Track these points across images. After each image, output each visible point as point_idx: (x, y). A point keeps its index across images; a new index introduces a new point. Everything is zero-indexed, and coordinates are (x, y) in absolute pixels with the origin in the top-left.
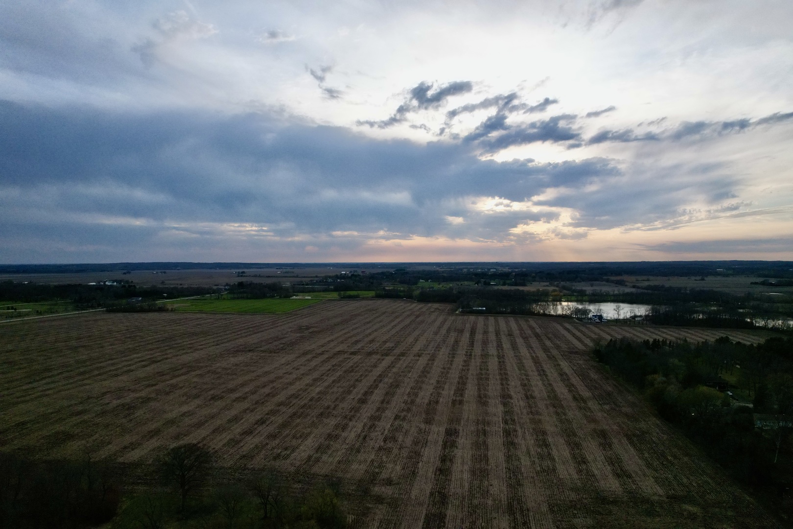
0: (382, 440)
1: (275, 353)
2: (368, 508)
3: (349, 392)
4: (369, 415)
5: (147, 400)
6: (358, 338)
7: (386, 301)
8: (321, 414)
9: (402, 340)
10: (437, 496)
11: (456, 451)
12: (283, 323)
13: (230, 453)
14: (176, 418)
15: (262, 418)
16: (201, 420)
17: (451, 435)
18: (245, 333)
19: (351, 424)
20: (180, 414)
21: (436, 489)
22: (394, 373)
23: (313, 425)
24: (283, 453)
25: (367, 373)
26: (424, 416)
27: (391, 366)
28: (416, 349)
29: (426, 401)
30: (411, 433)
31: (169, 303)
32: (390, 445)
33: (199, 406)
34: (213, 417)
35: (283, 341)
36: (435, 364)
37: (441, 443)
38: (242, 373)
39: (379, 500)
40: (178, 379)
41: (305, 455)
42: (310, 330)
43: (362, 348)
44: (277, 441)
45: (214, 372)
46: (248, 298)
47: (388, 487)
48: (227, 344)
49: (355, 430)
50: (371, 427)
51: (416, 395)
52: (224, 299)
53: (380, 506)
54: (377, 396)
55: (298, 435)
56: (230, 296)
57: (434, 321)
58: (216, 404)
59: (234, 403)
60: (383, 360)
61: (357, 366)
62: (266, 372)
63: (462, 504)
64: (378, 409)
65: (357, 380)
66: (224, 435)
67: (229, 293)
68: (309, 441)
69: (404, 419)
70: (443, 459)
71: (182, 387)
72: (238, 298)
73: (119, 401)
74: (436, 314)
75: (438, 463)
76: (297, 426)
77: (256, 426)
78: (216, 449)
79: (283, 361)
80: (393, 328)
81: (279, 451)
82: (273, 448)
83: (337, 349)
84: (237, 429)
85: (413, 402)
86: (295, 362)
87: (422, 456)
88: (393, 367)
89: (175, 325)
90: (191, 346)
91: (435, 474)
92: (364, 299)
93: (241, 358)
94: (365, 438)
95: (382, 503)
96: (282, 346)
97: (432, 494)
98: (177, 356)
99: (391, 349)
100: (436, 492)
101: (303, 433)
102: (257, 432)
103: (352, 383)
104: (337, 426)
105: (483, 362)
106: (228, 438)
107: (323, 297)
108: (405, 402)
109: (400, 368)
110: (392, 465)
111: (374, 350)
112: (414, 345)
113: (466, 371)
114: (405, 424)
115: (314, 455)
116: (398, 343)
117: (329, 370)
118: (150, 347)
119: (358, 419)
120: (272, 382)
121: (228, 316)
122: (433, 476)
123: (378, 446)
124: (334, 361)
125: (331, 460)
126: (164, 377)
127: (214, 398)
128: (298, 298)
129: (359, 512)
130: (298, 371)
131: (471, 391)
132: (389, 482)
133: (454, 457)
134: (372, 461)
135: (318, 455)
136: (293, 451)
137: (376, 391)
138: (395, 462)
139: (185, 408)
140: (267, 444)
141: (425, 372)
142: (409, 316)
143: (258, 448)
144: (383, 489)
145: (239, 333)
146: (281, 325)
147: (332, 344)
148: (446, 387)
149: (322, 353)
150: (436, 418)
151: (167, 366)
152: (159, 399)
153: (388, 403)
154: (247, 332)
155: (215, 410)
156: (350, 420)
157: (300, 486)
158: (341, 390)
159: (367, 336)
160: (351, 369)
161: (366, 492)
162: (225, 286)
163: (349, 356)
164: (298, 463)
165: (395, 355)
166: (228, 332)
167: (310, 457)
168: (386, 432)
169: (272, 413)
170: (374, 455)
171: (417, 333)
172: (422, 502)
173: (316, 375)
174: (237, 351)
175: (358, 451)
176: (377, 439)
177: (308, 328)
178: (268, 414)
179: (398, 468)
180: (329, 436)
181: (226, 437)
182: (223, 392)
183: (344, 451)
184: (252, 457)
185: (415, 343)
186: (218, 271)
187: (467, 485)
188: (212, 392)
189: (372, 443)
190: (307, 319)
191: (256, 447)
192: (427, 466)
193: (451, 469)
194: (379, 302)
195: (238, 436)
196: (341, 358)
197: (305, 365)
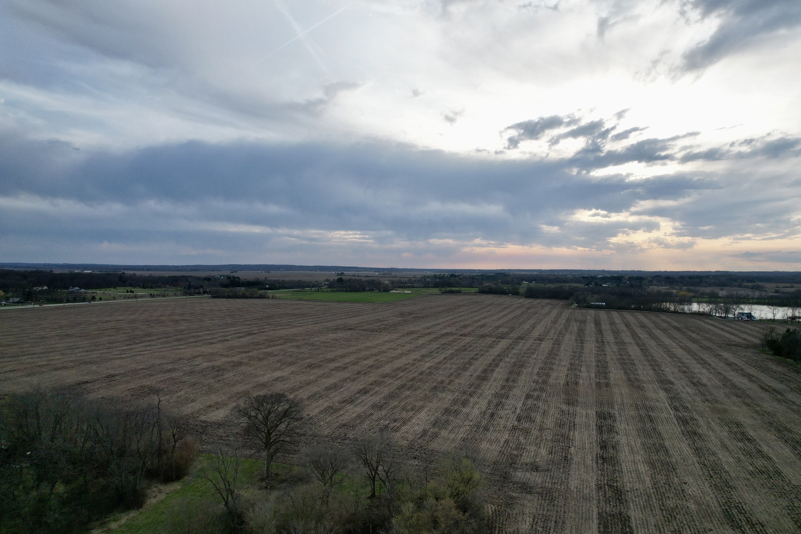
0: (515, 419)
1: (377, 332)
2: (512, 498)
3: (465, 369)
4: (493, 392)
5: (240, 364)
6: (466, 323)
7: (490, 296)
8: (435, 388)
9: (517, 326)
10: (607, 489)
11: (617, 438)
12: (384, 310)
13: (327, 421)
14: (267, 382)
15: (364, 388)
16: (296, 386)
17: (605, 419)
18: (344, 316)
19: (472, 400)
20: (272, 379)
21: (604, 481)
22: (515, 354)
23: (426, 398)
24: (392, 425)
25: (482, 353)
26: (563, 396)
27: (510, 348)
28: (536, 333)
29: (562, 382)
30: (551, 413)
31: (270, 293)
32: (527, 425)
33: (293, 373)
34: (308, 384)
35: (385, 323)
36: (562, 348)
37: (595, 427)
38: (341, 346)
39: (526, 488)
40: (274, 348)
41: (419, 429)
42: (413, 316)
43: (473, 331)
44: (383, 412)
45: (312, 345)
46: (346, 291)
47: (535, 473)
48: (326, 324)
49: (477, 406)
50: (497, 405)
51: (548, 375)
52: (324, 291)
53: (529, 497)
54: (499, 374)
55: (409, 408)
56: (329, 290)
57: (549, 313)
58: (313, 371)
59: (333, 372)
60: (499, 342)
61: (470, 346)
62: (367, 347)
63: (650, 505)
64: (503, 387)
65: (473, 358)
66: (321, 402)
67: (329, 287)
68: (423, 415)
69: (538, 398)
70: (603, 446)
71: (277, 355)
72: (337, 291)
73: (209, 364)
74: (550, 307)
75: (597, 450)
76: (407, 397)
77: (358, 395)
78: (311, 416)
79: (386, 339)
80: (504, 316)
81: (387, 422)
82: (380, 419)
83: (445, 331)
84: (336, 397)
85: (544, 382)
86: (399, 340)
87: (573, 440)
88: (513, 348)
89: (275, 308)
90: (289, 323)
91: (597, 463)
92: (466, 294)
93: (340, 335)
94: (492, 415)
95: (530, 493)
96: (384, 326)
97: (599, 488)
98: (275, 330)
99: (507, 333)
100: (604, 484)
101: (415, 406)
102: (359, 401)
103: (466, 361)
104: (455, 402)
105: (620, 348)
106: (325, 405)
107: (424, 292)
108: (537, 382)
109: (521, 350)
110: (535, 448)
111: (486, 333)
112: (531, 331)
113: (603, 356)
114: (541, 404)
115: (431, 430)
116: (512, 329)
117: (439, 348)
118: (248, 323)
119: (481, 395)
120: (375, 355)
121: (328, 303)
122: (595, 465)
123: (512, 425)
124: (443, 341)
125: (452, 436)
126: (259, 346)
127: (310, 366)
128: (398, 292)
129: (501, 501)
130: (403, 348)
131: (616, 374)
132: (535, 468)
133: (618, 443)
134: (507, 442)
135: (436, 430)
136: (404, 423)
137: (497, 370)
138: (538, 445)
139: (278, 374)
140: (372, 414)
141: (552, 354)
142: (518, 308)
143: (361, 418)
144: (528, 475)
145: (339, 316)
146: (382, 311)
147: (438, 327)
148: (583, 369)
149: (429, 334)
150: (580, 399)
151: (264, 338)
152: (251, 364)
153: (514, 381)
154: (347, 315)
155: (312, 377)
156: (471, 396)
157: (416, 463)
158: (455, 367)
159: (476, 322)
160: (463, 348)
161: (505, 477)
162: (325, 281)
163: (459, 338)
164: (411, 437)
165: (512, 339)
166: (327, 315)
167: (425, 432)
168: (518, 411)
169: (376, 383)
170: (507, 435)
171: (532, 321)
172: (588, 496)
173: (424, 351)
174: (337, 329)
175: (486, 429)
176: (507, 417)
177: (410, 314)
178: (371, 384)
179: (543, 452)
180: (447, 411)
181: (324, 404)
182: (321, 361)
183: (468, 428)
184: (354, 427)
185: (533, 329)
186: (318, 272)
187: (647, 479)
188: (309, 361)
189: (502, 422)
190: (408, 307)
191: (359, 416)
192: (582, 452)
193: (618, 458)
194: (483, 297)
195: (336, 404)
196: (450, 338)
197: (410, 343)
